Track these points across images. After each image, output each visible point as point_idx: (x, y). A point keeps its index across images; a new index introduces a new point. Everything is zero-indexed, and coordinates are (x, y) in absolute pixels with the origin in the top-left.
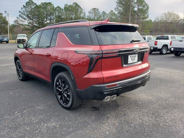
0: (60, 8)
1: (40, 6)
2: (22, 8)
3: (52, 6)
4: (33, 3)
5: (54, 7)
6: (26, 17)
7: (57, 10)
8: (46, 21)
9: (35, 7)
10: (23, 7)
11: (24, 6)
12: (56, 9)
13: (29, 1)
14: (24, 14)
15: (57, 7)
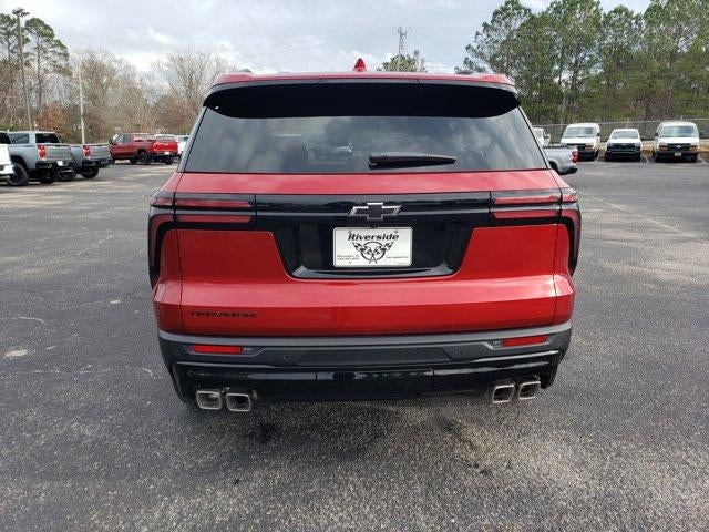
0: (628, 15)
1: (544, 15)
2: (478, 34)
3: (594, 8)
4: (519, 8)
5: (598, 14)
6: (487, 66)
7: (613, 25)
8: (558, 73)
9: (523, 25)
10: (481, 29)
11: (485, 25)
12: (608, 17)
13: (507, 4)
14: (481, 55)
15: (615, 11)
